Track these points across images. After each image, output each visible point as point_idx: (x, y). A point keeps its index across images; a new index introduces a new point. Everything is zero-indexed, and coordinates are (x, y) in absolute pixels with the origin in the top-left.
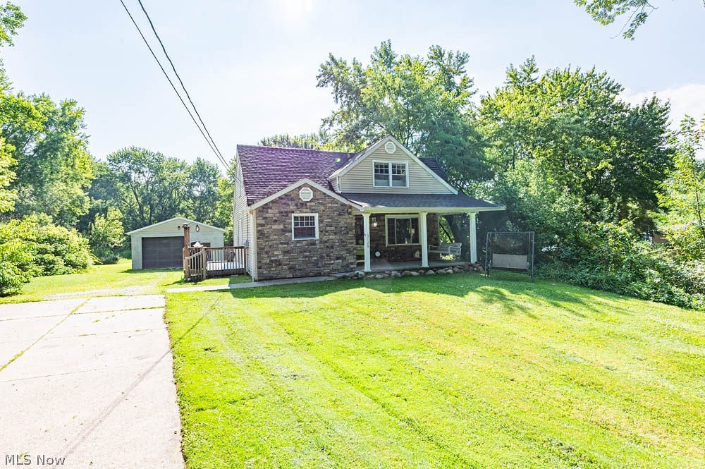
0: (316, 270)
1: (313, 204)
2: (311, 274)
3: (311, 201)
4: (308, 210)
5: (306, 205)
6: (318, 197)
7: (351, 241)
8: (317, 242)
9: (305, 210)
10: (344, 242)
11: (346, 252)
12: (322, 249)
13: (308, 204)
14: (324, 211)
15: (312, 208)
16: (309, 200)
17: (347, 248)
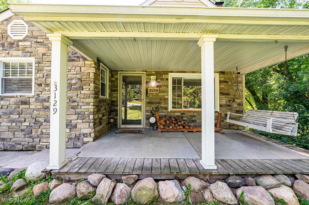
0: (27, 141)
1: (28, 43)
2: (20, 147)
3: (24, 40)
4: (20, 53)
5: (18, 46)
6: (35, 34)
7: (87, 100)
8: (32, 100)
9: (15, 53)
10: (75, 102)
11: (76, 116)
12: (38, 110)
13: (20, 43)
14: (44, 54)
15: (27, 50)
16: (21, 38)
17: (78, 110)
